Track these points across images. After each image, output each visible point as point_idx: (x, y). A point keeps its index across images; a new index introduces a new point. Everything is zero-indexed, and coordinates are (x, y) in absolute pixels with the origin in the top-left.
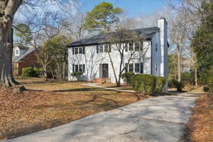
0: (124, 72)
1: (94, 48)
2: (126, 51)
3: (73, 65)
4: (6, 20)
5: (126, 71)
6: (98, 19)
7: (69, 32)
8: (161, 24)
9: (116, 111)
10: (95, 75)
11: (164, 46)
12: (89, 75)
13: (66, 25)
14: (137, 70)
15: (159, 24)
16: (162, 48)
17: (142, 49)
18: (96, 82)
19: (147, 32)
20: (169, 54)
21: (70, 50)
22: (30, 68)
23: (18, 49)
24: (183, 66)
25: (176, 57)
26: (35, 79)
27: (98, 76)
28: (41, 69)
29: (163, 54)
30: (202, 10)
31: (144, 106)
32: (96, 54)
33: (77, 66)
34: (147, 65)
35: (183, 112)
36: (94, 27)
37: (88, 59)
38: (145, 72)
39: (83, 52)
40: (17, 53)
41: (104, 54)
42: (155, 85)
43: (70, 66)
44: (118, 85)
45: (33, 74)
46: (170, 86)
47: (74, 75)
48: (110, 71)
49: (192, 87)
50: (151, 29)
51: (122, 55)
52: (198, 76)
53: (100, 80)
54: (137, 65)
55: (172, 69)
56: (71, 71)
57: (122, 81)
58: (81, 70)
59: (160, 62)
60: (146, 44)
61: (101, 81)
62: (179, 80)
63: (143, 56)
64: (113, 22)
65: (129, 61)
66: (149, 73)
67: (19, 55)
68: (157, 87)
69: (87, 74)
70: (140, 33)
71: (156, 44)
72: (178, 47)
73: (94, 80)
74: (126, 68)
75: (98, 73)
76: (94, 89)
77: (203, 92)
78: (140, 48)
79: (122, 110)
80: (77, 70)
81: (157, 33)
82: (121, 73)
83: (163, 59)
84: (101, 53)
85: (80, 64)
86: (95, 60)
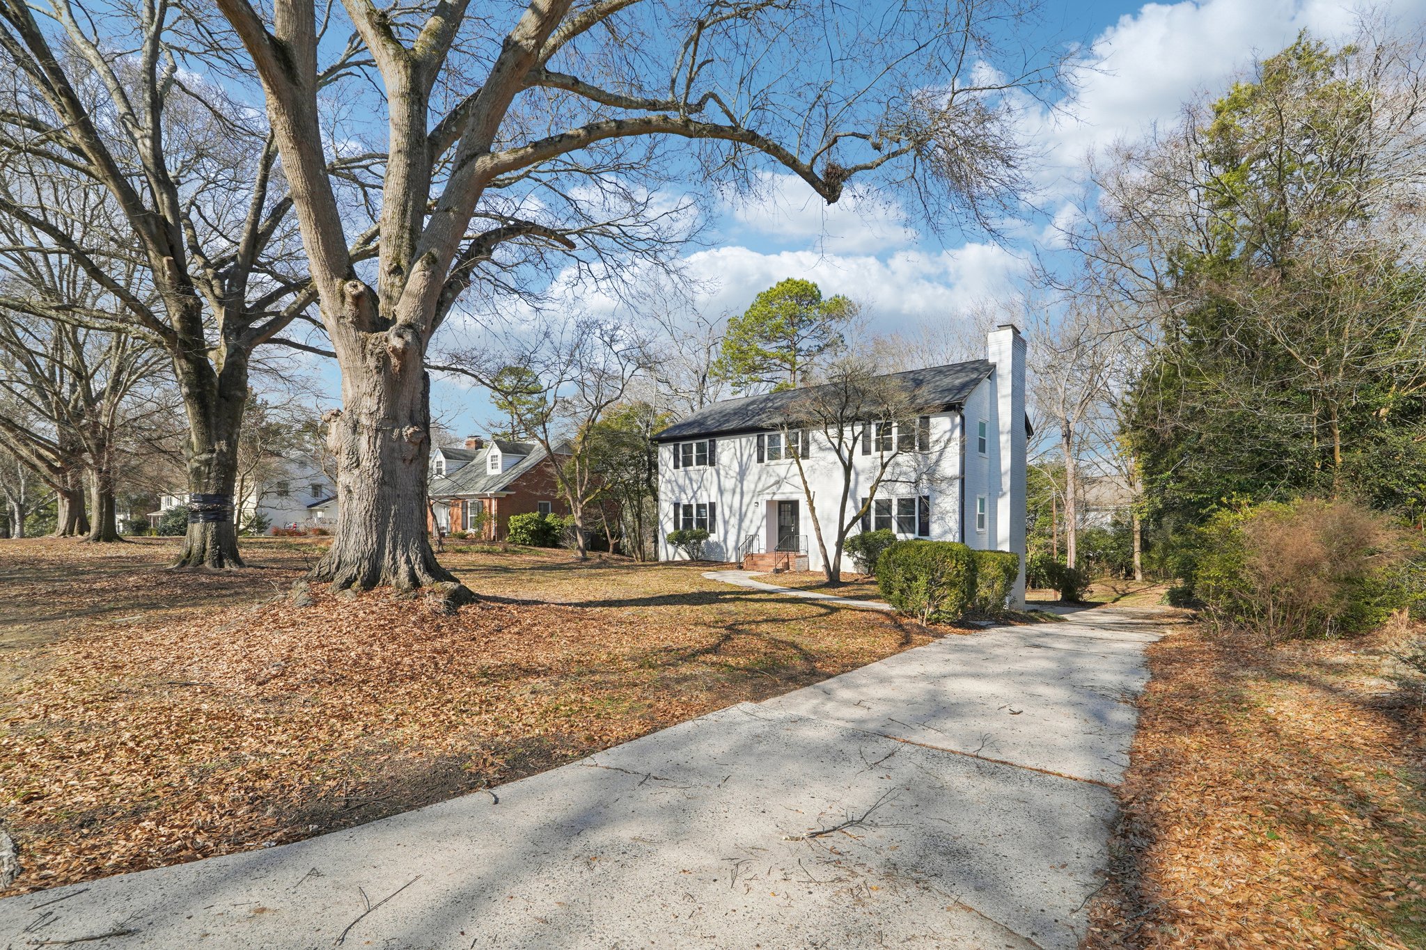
0: (856, 531)
1: (747, 444)
2: (866, 451)
3: (677, 505)
4: (397, 343)
5: (866, 527)
6: (768, 339)
7: (663, 388)
8: (999, 349)
9: (800, 702)
10: (751, 540)
11: (1013, 432)
12: (731, 543)
13: (648, 363)
14: (905, 525)
15: (992, 349)
16: (1005, 440)
17: (924, 446)
18: (754, 566)
19: (947, 381)
20: (1031, 460)
21: (665, 454)
22: (536, 515)
23: (497, 451)
24: (1084, 507)
25: (1059, 473)
26: (547, 555)
27: (760, 545)
28: (568, 521)
29: (1006, 462)
30: (1168, 283)
31: (926, 677)
32: (755, 467)
33: (687, 509)
34: (947, 504)
35: (1099, 716)
36: (753, 369)
37: (729, 484)
38: (935, 529)
39: (708, 458)
40: (494, 466)
41: (783, 466)
42: (973, 584)
43: (666, 509)
44: (834, 579)
45: (545, 537)
46: (1034, 582)
47: (678, 539)
48: (806, 527)
49: (1120, 586)
50: (962, 367)
51: (848, 468)
52: (1146, 547)
53: (770, 560)
54: (906, 505)
55: (1041, 519)
56: (669, 528)
57: (848, 565)
58: (701, 523)
59: (996, 493)
60: (941, 426)
61: (770, 562)
62: (1070, 561)
63: (931, 472)
64: (821, 350)
65: (873, 490)
66: (952, 537)
67: (498, 471)
68: (983, 591)
69: (724, 536)
70: (918, 383)
71: (982, 426)
72: (1067, 436)
73: (747, 561)
74: (863, 516)
75: (763, 533)
76: (739, 595)
77: (1168, 608)
78: (915, 440)
79: (827, 693)
80: (688, 523)
81: (986, 384)
82: (842, 534)
83: (1006, 482)
84: (773, 462)
85: (700, 502)
86: (752, 486)
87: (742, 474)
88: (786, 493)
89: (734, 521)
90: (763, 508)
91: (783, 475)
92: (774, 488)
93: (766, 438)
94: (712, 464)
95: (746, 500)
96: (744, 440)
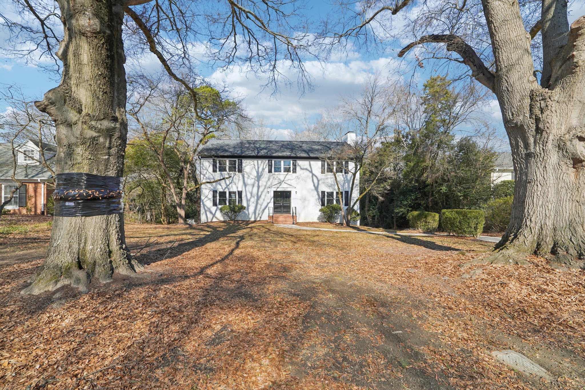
2: (322, 172)
3: (215, 192)
5: (323, 203)
10: (264, 209)
12: (251, 211)
17: (346, 172)
21: (207, 164)
32: (266, 174)
33: (223, 193)
34: (355, 194)
37: (250, 182)
39: (237, 168)
41: (283, 175)
43: (206, 193)
56: (208, 203)
58: (232, 201)
69: (247, 207)
74: (322, 198)
78: (343, 170)
84: (276, 173)
85: (231, 190)
86: (265, 184)
87: (259, 177)
88: (283, 187)
89: (253, 200)
90: (272, 194)
91: (282, 179)
92: (278, 185)
93: (273, 162)
94: (240, 171)
95: (261, 189)
96: (260, 162)
